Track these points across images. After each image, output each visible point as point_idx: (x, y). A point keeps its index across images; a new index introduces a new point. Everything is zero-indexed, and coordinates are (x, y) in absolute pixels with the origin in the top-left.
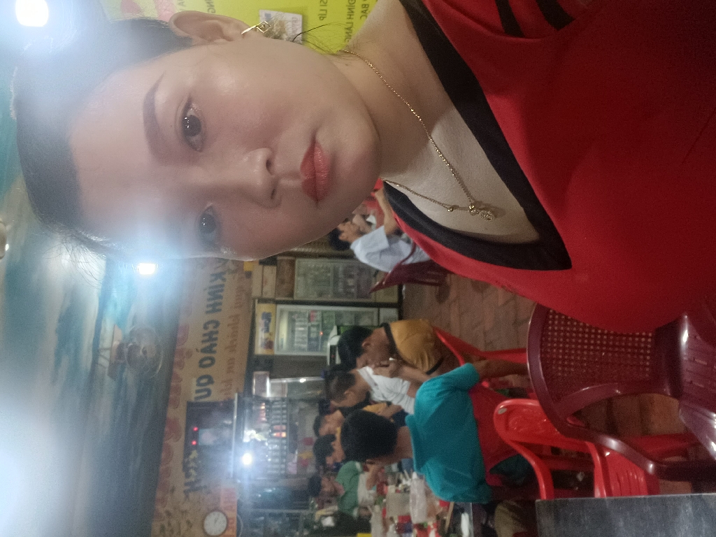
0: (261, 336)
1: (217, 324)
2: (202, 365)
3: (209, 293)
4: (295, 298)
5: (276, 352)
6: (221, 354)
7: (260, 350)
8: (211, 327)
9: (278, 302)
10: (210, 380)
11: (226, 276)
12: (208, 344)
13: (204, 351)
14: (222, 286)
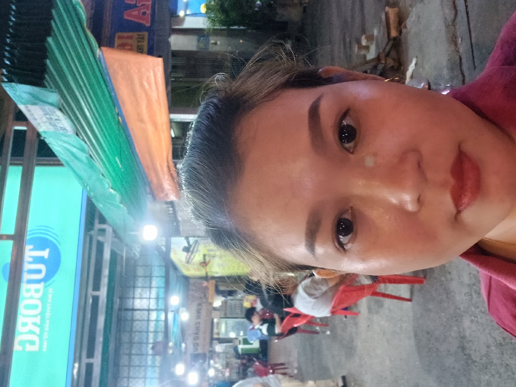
0: (215, 331)
1: (199, 323)
2: (195, 339)
3: (197, 312)
4: (228, 316)
5: (221, 336)
6: (201, 335)
7: (215, 336)
8: (197, 325)
9: (221, 318)
10: (197, 344)
11: (203, 305)
12: (196, 332)
13: (195, 334)
14: (201, 308)
